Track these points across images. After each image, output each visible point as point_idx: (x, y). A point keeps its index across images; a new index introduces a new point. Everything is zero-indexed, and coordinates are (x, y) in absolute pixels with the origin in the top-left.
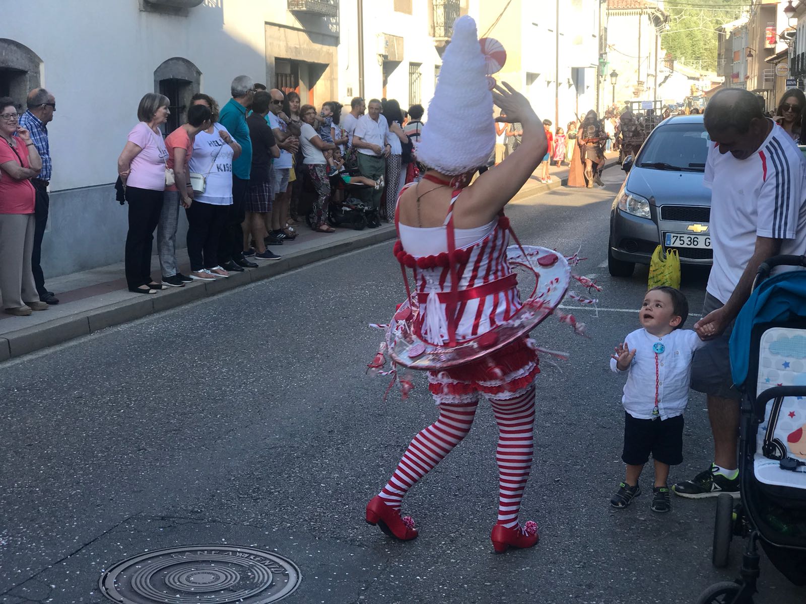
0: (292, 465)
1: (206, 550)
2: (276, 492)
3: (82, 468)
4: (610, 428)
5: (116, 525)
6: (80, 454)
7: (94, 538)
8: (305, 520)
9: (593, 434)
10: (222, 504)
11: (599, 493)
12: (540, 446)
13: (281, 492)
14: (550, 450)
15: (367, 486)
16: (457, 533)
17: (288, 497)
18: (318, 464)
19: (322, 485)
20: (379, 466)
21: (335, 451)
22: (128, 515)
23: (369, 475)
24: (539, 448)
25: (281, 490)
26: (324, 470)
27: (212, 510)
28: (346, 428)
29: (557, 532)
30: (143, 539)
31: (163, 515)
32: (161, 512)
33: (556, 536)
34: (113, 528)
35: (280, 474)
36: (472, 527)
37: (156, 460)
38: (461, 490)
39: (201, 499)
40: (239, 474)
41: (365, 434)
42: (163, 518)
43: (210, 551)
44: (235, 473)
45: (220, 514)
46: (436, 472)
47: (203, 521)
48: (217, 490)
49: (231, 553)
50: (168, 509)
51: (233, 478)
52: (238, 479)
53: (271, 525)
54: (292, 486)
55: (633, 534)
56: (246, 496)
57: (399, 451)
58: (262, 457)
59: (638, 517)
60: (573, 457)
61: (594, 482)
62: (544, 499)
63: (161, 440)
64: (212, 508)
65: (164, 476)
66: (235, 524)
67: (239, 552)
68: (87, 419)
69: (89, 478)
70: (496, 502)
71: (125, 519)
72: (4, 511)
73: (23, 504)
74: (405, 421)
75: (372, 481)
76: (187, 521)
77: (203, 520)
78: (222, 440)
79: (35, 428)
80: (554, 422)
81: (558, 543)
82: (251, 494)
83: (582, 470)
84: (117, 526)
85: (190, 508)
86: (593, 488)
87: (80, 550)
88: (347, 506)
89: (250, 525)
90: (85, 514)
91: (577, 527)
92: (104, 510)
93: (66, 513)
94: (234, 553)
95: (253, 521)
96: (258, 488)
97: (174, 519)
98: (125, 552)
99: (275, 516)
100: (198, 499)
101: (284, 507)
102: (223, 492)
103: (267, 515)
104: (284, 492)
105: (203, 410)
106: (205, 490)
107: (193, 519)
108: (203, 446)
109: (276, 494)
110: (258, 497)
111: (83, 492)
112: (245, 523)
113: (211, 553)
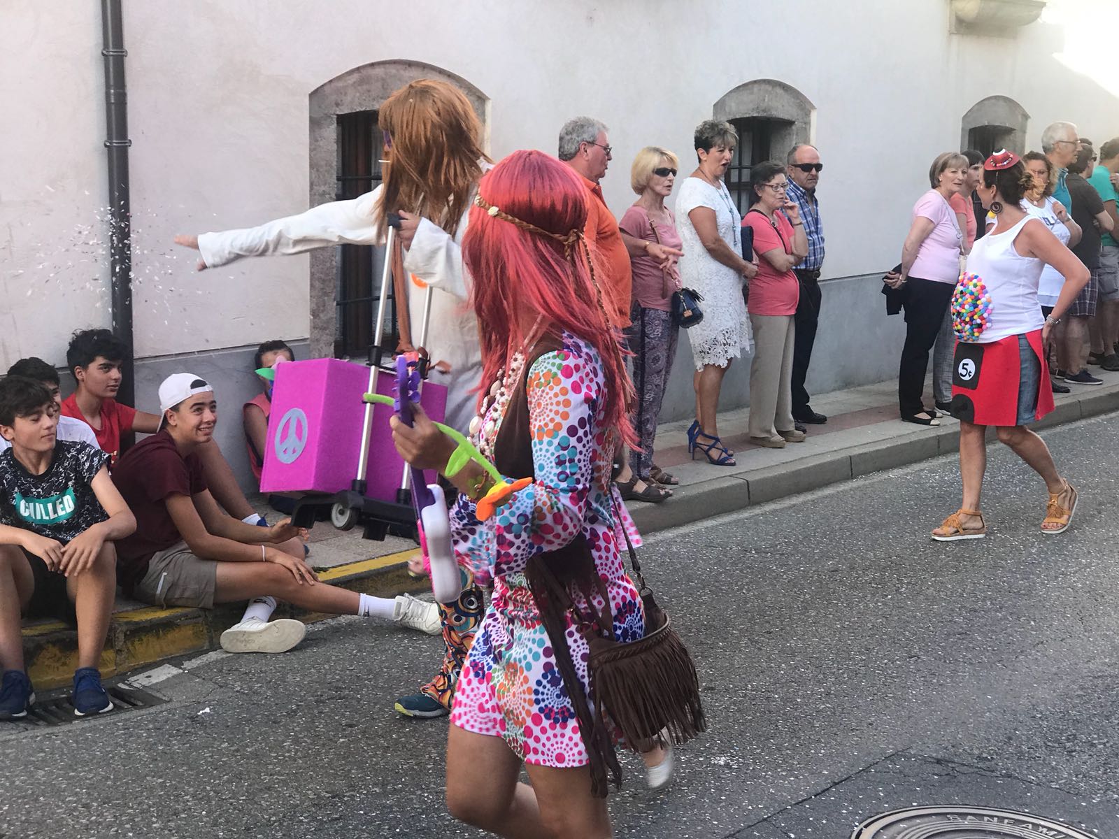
1: (996, 816)
2: (1100, 744)
3: (833, 674)
5: (875, 761)
6: (832, 653)
7: (846, 776)
10: (1021, 752)
13: (1108, 745)
22: (892, 749)
25: (1107, 742)
27: (1007, 759)
30: (911, 787)
31: (939, 757)
32: (936, 751)
34: (871, 765)
35: (1107, 718)
37: (932, 674)
39: (992, 741)
40: (1048, 710)
42: (939, 762)
43: (1001, 819)
44: (1042, 708)
45: (1019, 767)
47: (994, 774)
48: (1016, 729)
49: (1030, 827)
50: (946, 748)
51: (1039, 716)
52: (1047, 718)
53: (1091, 793)
56: (1057, 745)
58: (1082, 689)
63: (940, 647)
64: (1007, 756)
65: (942, 699)
66: (1038, 784)
67: (1043, 827)
68: (842, 603)
69: (843, 690)
71: (887, 755)
72: (734, 721)
73: (758, 714)
76: (971, 770)
77: (993, 771)
78: (1026, 656)
79: (776, 609)
82: (1064, 743)
84: (877, 763)
85: (976, 752)
87: (828, 789)
89: (1060, 789)
90: (836, 740)
92: (861, 738)
93: (811, 735)
94: (1036, 826)
95: (1064, 783)
96: (1075, 735)
97: (953, 765)
98: (887, 803)
99: (1096, 780)
100: (989, 740)
101: (1110, 768)
102: (1024, 735)
103: (1084, 776)
104: (1111, 746)
105: (1001, 608)
106: (998, 728)
107: (980, 768)
108: (999, 661)
109: (1100, 747)
110: (1073, 748)
111: (834, 708)
112: (1054, 785)
113: (1003, 822)
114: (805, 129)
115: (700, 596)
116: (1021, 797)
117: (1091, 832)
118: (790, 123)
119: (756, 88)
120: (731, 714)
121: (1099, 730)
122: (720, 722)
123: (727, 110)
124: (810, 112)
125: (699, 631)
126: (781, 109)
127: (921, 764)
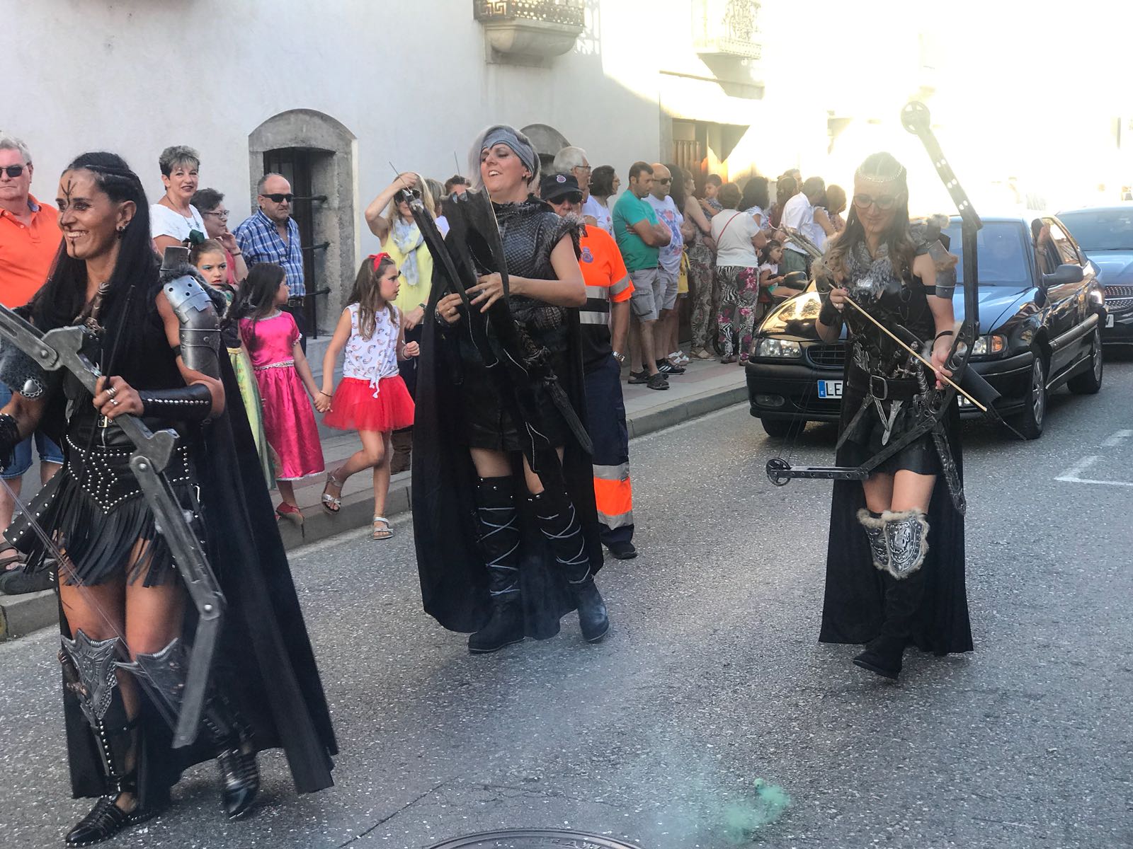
0: (669, 714)
1: (542, 837)
2: (644, 753)
3: (384, 709)
5: (423, 794)
6: (384, 688)
7: (392, 813)
8: (681, 798)
9: (1110, 681)
10: (567, 769)
11: (1114, 773)
12: (1030, 696)
13: (651, 754)
14: (1044, 703)
15: (772, 750)
16: (897, 826)
17: (659, 764)
18: (704, 714)
19: (709, 745)
20: (791, 719)
21: (730, 694)
22: (440, 780)
23: (777, 733)
24: (1027, 699)
25: (650, 752)
26: (713, 723)
27: (554, 777)
28: (750, 660)
29: (1045, 832)
30: (459, 816)
31: (487, 783)
32: (485, 778)
33: (1044, 838)
34: (418, 798)
35: (651, 727)
36: (920, 818)
37: (483, 700)
38: (908, 760)
39: (539, 761)
40: (594, 725)
41: (775, 671)
42: (486, 788)
43: (547, 839)
44: (589, 724)
45: (565, 784)
46: (872, 731)
47: (540, 794)
48: (563, 748)
49: (575, 842)
50: (494, 774)
51: (585, 732)
52: (593, 733)
53: (634, 803)
54: (666, 746)
56: (601, 759)
57: (820, 697)
58: (628, 701)
60: (1077, 715)
61: (1107, 756)
62: (1029, 779)
63: (491, 671)
64: (553, 775)
65: (492, 724)
66: (583, 800)
67: (587, 842)
68: (396, 636)
69: (393, 724)
70: (958, 781)
71: (435, 786)
75: (780, 742)
76: (518, 793)
77: (539, 792)
78: (575, 673)
79: (328, 648)
80: (1053, 659)
82: (609, 756)
83: (1090, 736)
84: (425, 795)
85: (524, 774)
86: (1105, 764)
87: (374, 828)
88: (742, 779)
89: (604, 803)
90: (384, 777)
91: (1076, 825)
92: (409, 772)
93: (357, 774)
94: (580, 842)
95: (608, 796)
96: (620, 747)
97: (501, 790)
98: (433, 835)
99: (640, 790)
100: (535, 761)
101: (652, 777)
102: (570, 752)
103: (628, 788)
104: (654, 755)
106: (546, 748)
107: (527, 790)
109: (643, 756)
110: (617, 761)
111: (383, 743)
112: (598, 799)
113: (548, 842)
114: (347, 159)
116: (566, 815)
117: (634, 843)
118: (330, 154)
119: (292, 118)
121: (642, 740)
123: (264, 139)
124: (351, 141)
126: (321, 139)
127: (469, 792)
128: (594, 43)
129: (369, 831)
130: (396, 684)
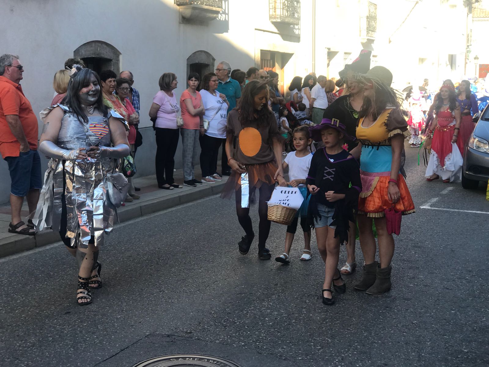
0: (250, 305)
1: (192, 357)
2: (238, 322)
3: (126, 301)
4: (451, 289)
7: (127, 347)
8: (254, 341)
9: (440, 293)
10: (204, 328)
11: (440, 332)
12: (405, 299)
13: (241, 322)
14: (411, 302)
15: (294, 321)
16: (346, 354)
17: (245, 326)
18: (265, 305)
19: (266, 319)
20: (302, 308)
21: (277, 297)
22: (148, 332)
23: (296, 314)
24: (404, 301)
26: (269, 309)
27: (198, 332)
28: (285, 283)
30: (156, 349)
31: (169, 334)
32: (168, 331)
34: (138, 341)
36: (356, 351)
37: (169, 298)
38: (352, 326)
40: (217, 309)
41: (297, 287)
42: (168, 336)
43: (194, 358)
44: (214, 309)
45: (203, 335)
48: (203, 319)
49: (206, 360)
50: (172, 330)
51: (213, 312)
52: (216, 313)
53: (233, 343)
54: (248, 319)
55: (459, 361)
56: (219, 324)
58: (232, 299)
59: (463, 349)
60: (425, 307)
61: (437, 325)
62: (403, 335)
63: (173, 286)
65: (172, 309)
66: (211, 342)
67: (212, 360)
69: (129, 308)
70: (373, 335)
71: (146, 335)
72: (78, 326)
73: (90, 322)
74: (322, 280)
75: (297, 318)
76: (183, 338)
77: (192, 338)
78: (210, 287)
80: (416, 284)
81: (410, 364)
82: (223, 323)
83: (430, 317)
84: (141, 339)
85: (185, 330)
86: (436, 329)
87: (118, 353)
89: (220, 343)
90: (124, 331)
91: (423, 354)
92: (135, 329)
93: (113, 330)
94: (208, 360)
95: (222, 340)
96: (228, 319)
97: (175, 337)
99: (235, 338)
100: (191, 325)
101: (241, 332)
102: (206, 321)
103: (230, 337)
104: (243, 323)
105: (201, 268)
106: (195, 319)
107: (186, 337)
108: (198, 291)
109: (238, 323)
110: (226, 325)
111: (124, 317)
112: (217, 342)
113: (194, 360)
115: (68, 271)
116: (203, 348)
120: (77, 323)
121: (238, 316)
122: (71, 328)
125: (66, 287)
127: (161, 338)
128: (226, 16)
129: (116, 354)
130: (131, 291)
